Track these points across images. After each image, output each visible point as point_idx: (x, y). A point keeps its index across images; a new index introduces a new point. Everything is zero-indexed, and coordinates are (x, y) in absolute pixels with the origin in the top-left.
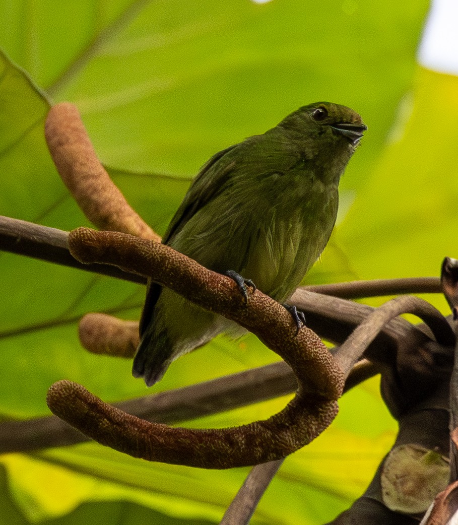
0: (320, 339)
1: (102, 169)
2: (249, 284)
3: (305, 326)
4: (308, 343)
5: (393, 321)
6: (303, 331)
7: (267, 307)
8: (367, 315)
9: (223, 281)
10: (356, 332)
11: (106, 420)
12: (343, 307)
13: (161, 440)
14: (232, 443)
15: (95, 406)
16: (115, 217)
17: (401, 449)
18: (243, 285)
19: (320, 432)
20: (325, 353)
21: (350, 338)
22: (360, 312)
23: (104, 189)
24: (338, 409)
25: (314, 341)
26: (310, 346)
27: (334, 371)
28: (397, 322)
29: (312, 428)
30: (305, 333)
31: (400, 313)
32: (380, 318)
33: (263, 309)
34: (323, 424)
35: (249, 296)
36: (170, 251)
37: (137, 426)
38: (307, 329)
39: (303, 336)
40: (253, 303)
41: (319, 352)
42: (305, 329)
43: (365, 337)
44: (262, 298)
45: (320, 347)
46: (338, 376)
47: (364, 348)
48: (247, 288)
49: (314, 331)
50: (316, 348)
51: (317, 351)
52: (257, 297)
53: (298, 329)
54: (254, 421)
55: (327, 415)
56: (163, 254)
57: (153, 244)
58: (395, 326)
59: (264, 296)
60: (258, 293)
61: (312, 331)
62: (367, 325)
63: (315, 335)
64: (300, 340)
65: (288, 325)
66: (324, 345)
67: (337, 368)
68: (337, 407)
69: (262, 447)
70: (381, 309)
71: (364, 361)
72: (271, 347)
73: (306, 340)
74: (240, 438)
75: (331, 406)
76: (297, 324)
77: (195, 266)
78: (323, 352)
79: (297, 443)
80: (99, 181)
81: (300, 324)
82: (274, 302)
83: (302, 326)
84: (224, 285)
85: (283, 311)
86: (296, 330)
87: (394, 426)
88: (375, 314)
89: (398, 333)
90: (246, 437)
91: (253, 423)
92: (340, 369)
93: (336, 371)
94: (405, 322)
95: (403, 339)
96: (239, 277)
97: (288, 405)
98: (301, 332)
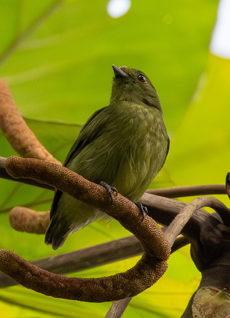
0: (156, 223)
1: (22, 119)
2: (114, 190)
3: (147, 216)
4: (150, 225)
5: (197, 211)
6: (146, 218)
7: (125, 204)
8: (182, 208)
9: (98, 188)
10: (176, 218)
11: (29, 273)
12: (167, 202)
13: (62, 285)
14: (105, 287)
15: (22, 264)
16: (30, 148)
17: (204, 289)
18: (110, 191)
19: (157, 280)
20: (159, 232)
21: (173, 222)
22: (177, 206)
23: (23, 131)
24: (167, 265)
25: (153, 224)
26: (150, 227)
27: (165, 243)
28: (200, 212)
29: (152, 277)
30: (148, 220)
31: (202, 207)
32: (190, 210)
33: (122, 205)
34: (159, 275)
35: (114, 197)
36: (66, 170)
37: (47, 276)
38: (149, 217)
39: (146, 221)
40: (116, 201)
41: (156, 231)
42: (147, 217)
43: (182, 221)
44: (121, 198)
45: (156, 228)
46: (167, 246)
47: (181, 228)
48: (113, 193)
49: (153, 218)
50: (154, 229)
51: (154, 230)
52: (119, 198)
53: (143, 218)
54: (118, 273)
55: (161, 269)
56: (62, 172)
57: (56, 166)
58: (199, 214)
59: (123, 197)
60: (119, 196)
61: (151, 218)
62: (183, 214)
63: (153, 220)
64: (145, 224)
65: (137, 215)
66: (158, 227)
67: (167, 241)
68: (167, 264)
69: (122, 288)
70: (191, 204)
71: (181, 236)
72: (127, 228)
73: (148, 224)
74: (110, 284)
75: (163, 263)
76: (142, 214)
77: (81, 179)
78: (158, 231)
79: (144, 286)
80: (20, 126)
81: (145, 214)
82: (129, 201)
83: (146, 216)
84: (99, 190)
85: (134, 206)
86: (142, 218)
87: (199, 275)
88: (187, 207)
89: (201, 219)
90: (113, 283)
91: (117, 274)
92: (168, 241)
93: (166, 242)
94: (205, 212)
95: (204, 222)
96: (108, 186)
97: (137, 263)
98: (145, 219)
